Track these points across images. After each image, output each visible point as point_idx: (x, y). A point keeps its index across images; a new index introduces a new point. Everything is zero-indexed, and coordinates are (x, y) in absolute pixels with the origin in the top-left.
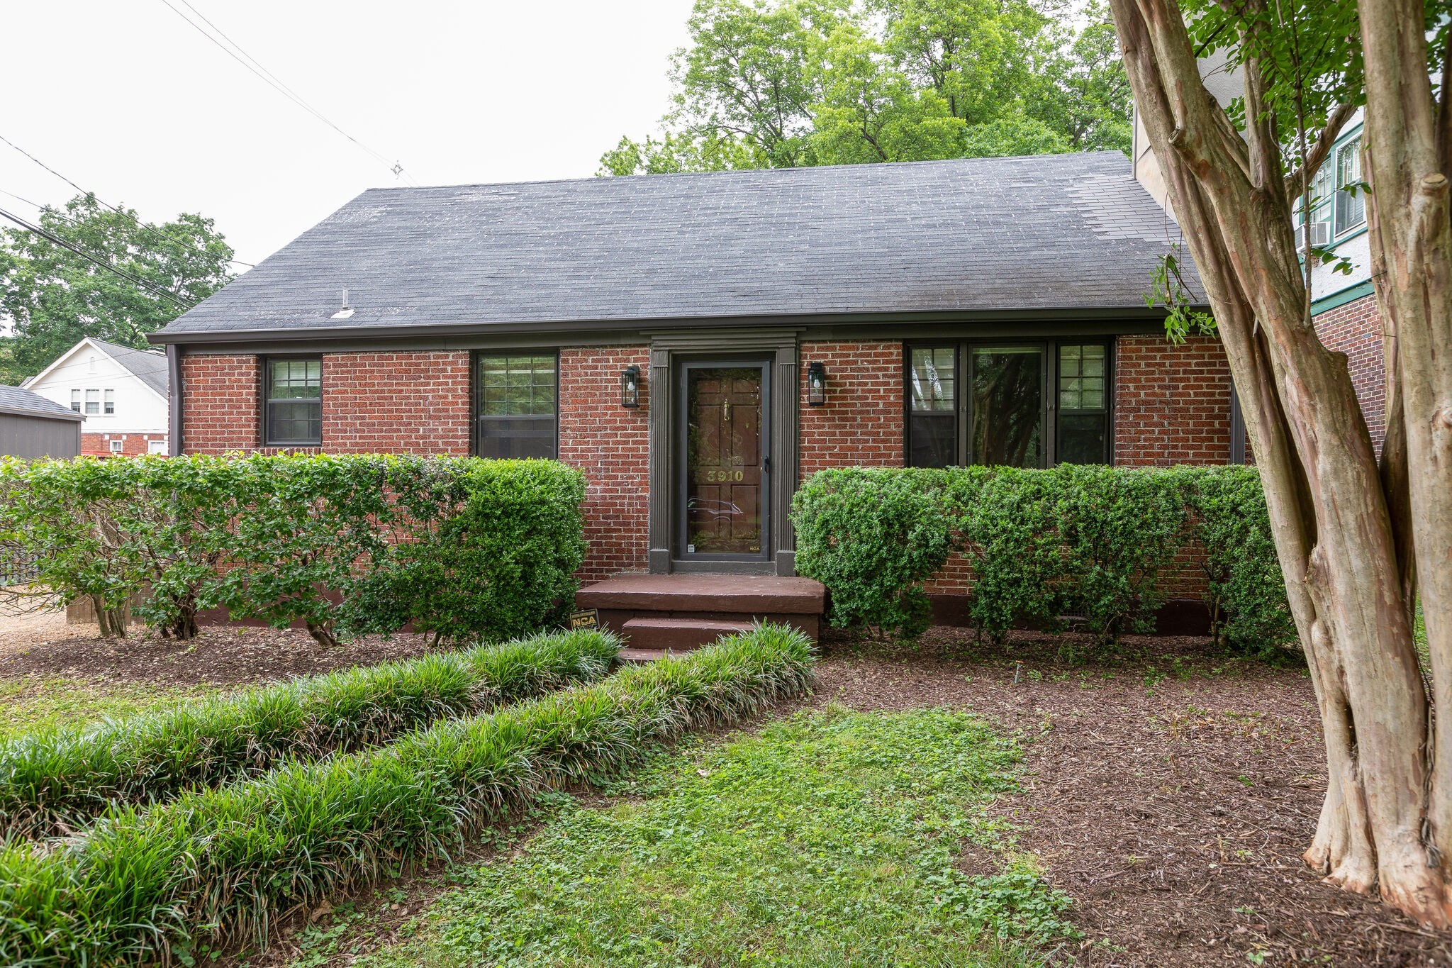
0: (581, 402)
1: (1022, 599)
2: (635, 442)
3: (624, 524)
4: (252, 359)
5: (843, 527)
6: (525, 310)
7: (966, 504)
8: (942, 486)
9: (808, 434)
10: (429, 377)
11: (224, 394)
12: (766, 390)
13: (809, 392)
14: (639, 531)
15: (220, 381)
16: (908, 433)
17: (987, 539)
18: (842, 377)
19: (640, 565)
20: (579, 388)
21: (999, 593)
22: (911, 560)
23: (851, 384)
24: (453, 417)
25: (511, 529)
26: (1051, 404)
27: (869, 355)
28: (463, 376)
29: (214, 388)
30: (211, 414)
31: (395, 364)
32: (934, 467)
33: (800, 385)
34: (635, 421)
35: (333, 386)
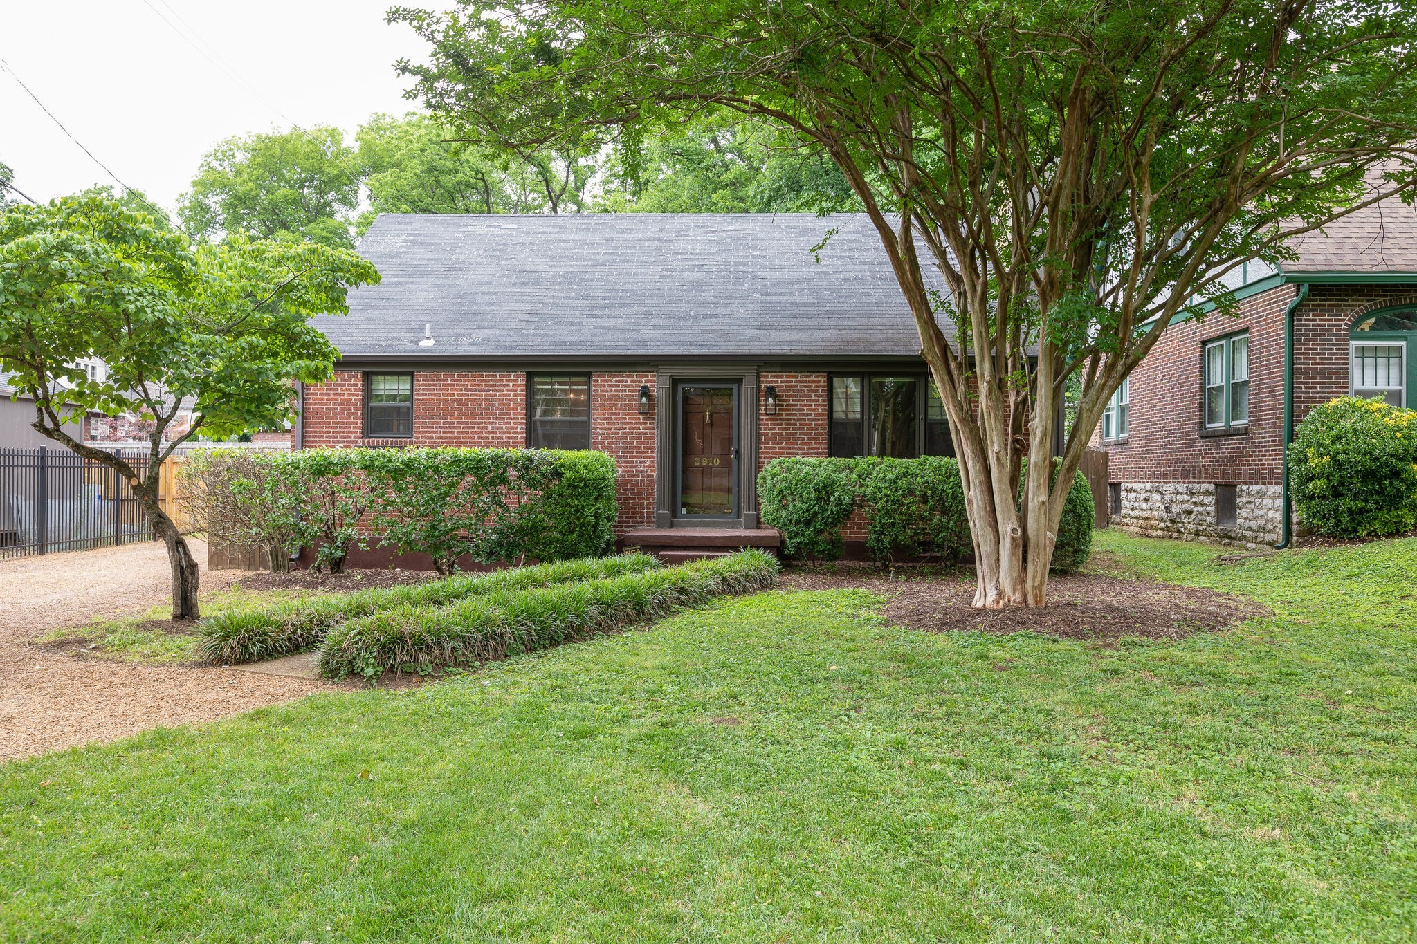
0: (607, 410)
1: (895, 535)
2: (645, 438)
3: (638, 494)
4: (359, 374)
5: (792, 494)
6: (564, 343)
7: (864, 480)
8: (851, 469)
9: (765, 434)
10: (496, 390)
11: (337, 400)
12: (735, 403)
13: (766, 405)
14: (648, 499)
15: (334, 390)
16: (830, 433)
17: (876, 500)
18: (787, 396)
19: (649, 522)
20: (606, 400)
21: (882, 532)
22: (832, 513)
23: (793, 401)
24: (514, 419)
25: (590, 495)
26: (922, 416)
27: (805, 381)
28: (522, 390)
29: (329, 395)
30: (327, 414)
31: (471, 381)
32: (846, 457)
33: (760, 401)
34: (646, 424)
35: (422, 395)
